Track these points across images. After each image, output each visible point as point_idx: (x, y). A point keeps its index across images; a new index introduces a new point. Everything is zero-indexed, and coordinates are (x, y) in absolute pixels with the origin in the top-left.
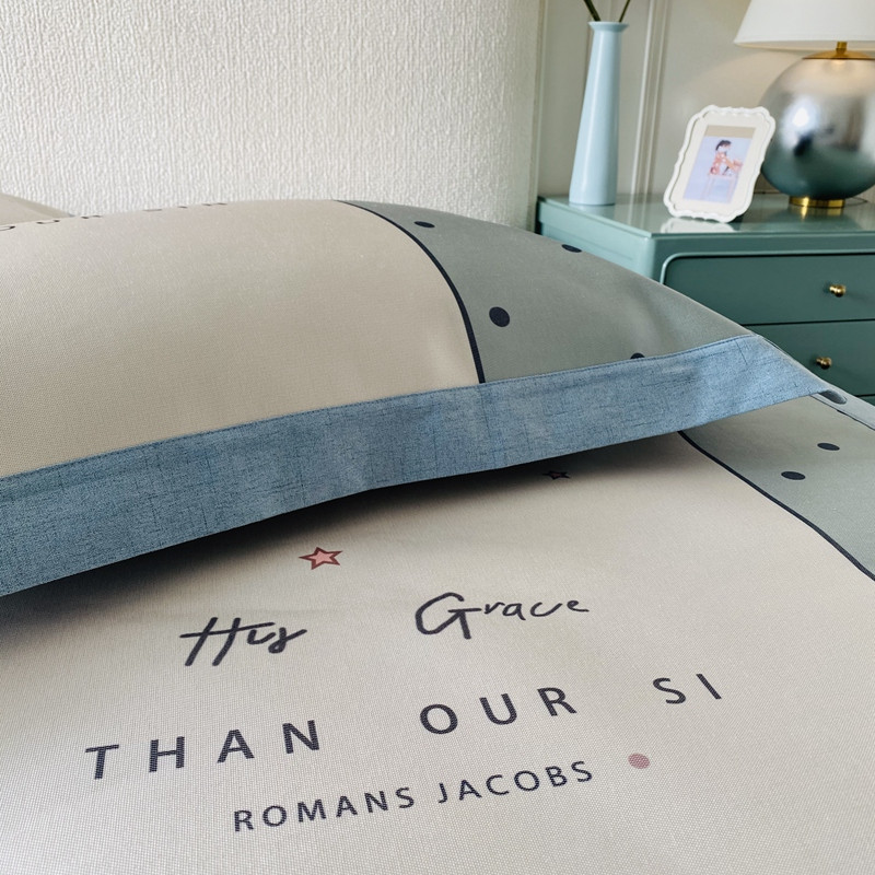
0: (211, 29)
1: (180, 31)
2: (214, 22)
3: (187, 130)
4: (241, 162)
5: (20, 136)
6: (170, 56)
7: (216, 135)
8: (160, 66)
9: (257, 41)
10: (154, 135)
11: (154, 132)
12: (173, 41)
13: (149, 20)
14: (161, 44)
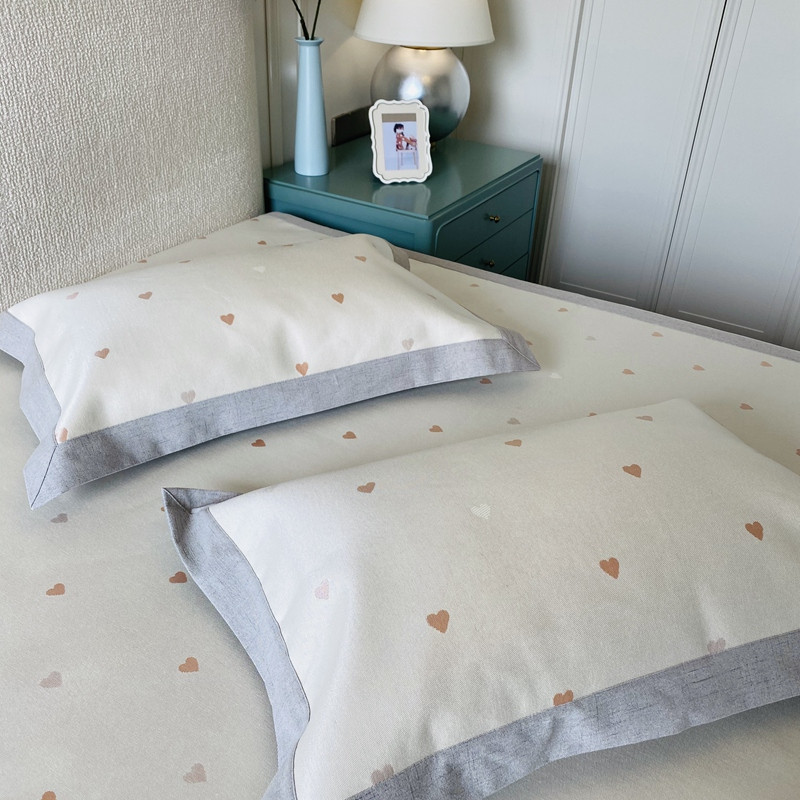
0: (57, 106)
1: (34, 113)
2: (59, 99)
3: (50, 205)
4: (94, 219)
6: (29, 140)
7: (73, 201)
8: (21, 151)
9: (92, 108)
10: (24, 218)
11: (25, 215)
12: (29, 124)
13: (7, 110)
14: (20, 130)
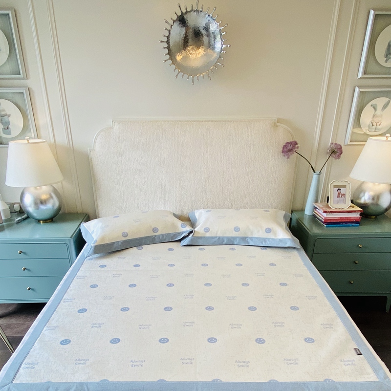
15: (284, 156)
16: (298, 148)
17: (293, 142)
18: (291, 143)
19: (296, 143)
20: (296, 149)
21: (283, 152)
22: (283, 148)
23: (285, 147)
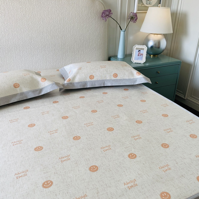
5: (28, 57)
15: (103, 19)
16: (112, 14)
17: (108, 10)
18: (107, 11)
19: (110, 11)
20: (111, 15)
21: (102, 17)
22: (103, 14)
23: (103, 13)
